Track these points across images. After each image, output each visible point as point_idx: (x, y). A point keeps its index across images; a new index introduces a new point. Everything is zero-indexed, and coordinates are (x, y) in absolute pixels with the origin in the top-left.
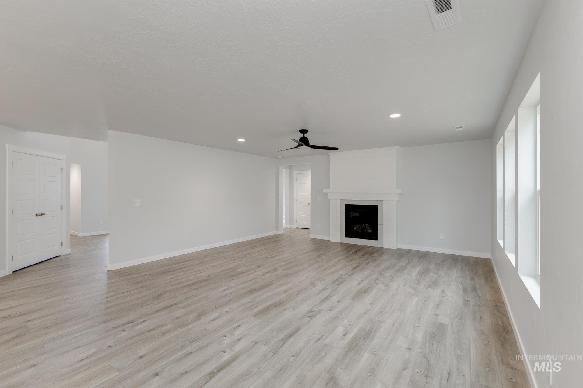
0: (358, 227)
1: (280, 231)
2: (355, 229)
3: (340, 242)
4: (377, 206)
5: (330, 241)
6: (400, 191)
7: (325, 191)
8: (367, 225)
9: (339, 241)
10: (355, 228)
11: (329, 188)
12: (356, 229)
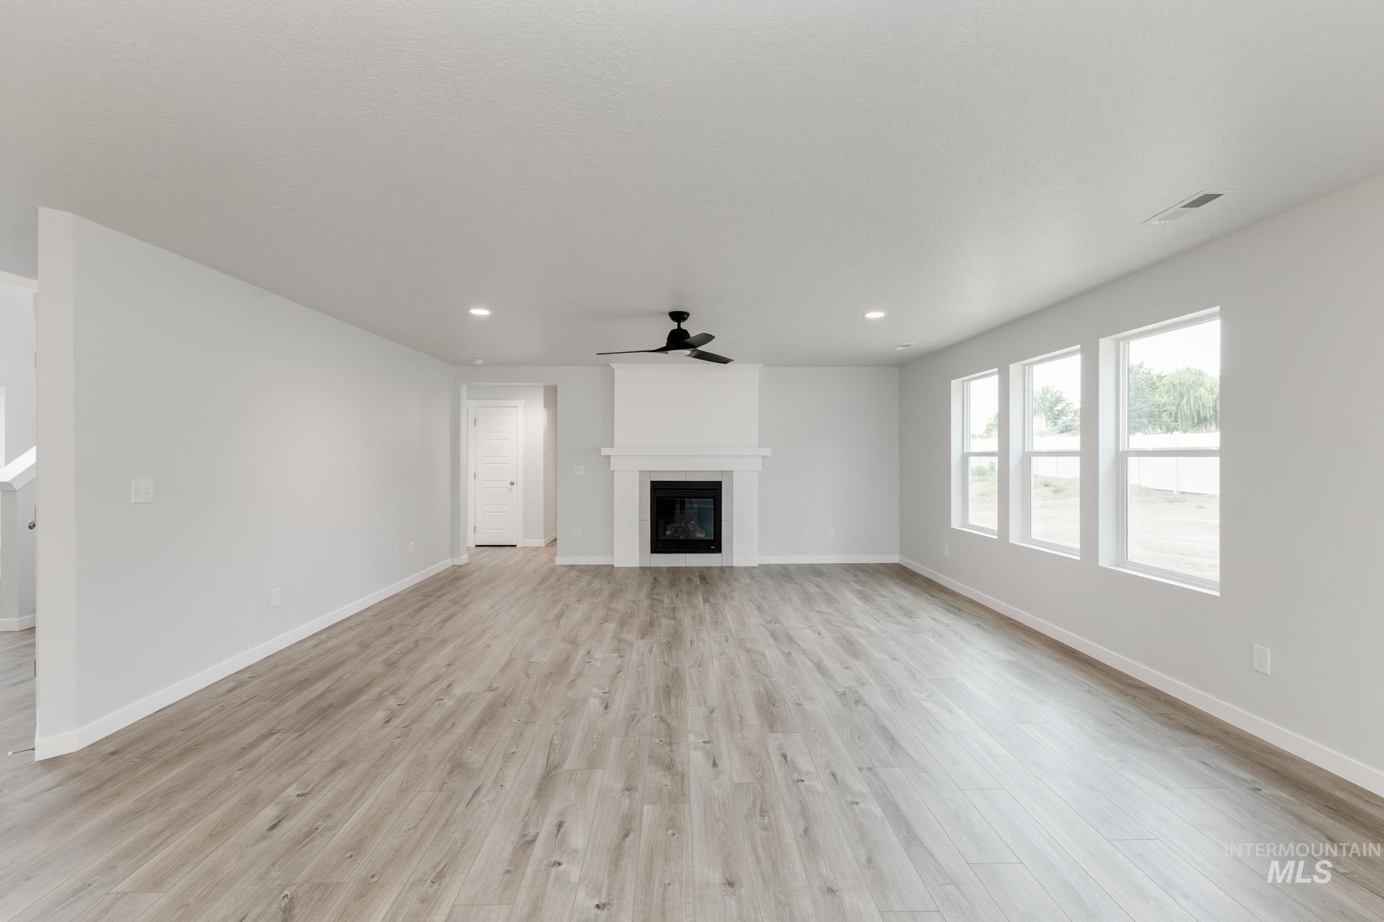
0: (673, 529)
1: (462, 557)
2: (669, 535)
3: (638, 566)
4: (721, 482)
5: (615, 566)
6: (767, 452)
7: (605, 451)
8: (692, 524)
9: (635, 563)
10: (668, 533)
11: (612, 445)
12: (672, 533)
